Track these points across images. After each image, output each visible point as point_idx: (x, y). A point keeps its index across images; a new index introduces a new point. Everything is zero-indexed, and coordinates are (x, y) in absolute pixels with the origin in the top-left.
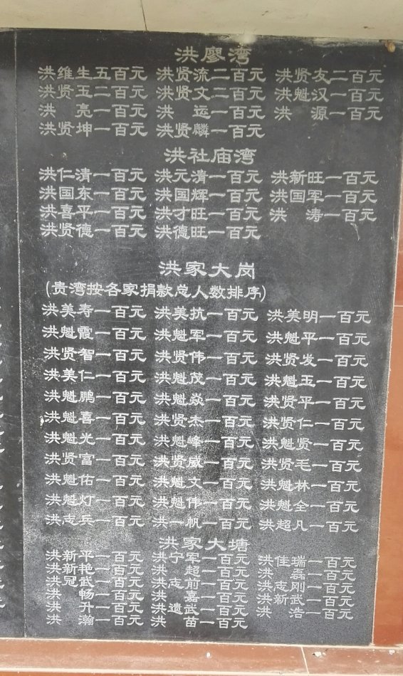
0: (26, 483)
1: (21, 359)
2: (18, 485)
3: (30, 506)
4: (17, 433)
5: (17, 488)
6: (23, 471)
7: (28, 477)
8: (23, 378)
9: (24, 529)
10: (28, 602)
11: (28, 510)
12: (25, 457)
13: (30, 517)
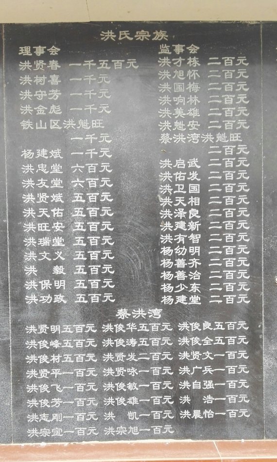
0: (265, 325)
1: (263, 237)
2: (259, 326)
3: (268, 341)
4: (259, 289)
5: (259, 329)
6: (263, 316)
7: (266, 320)
8: (264, 250)
9: (264, 358)
10: (267, 412)
11: (266, 345)
12: (265, 306)
13: (268, 349)
